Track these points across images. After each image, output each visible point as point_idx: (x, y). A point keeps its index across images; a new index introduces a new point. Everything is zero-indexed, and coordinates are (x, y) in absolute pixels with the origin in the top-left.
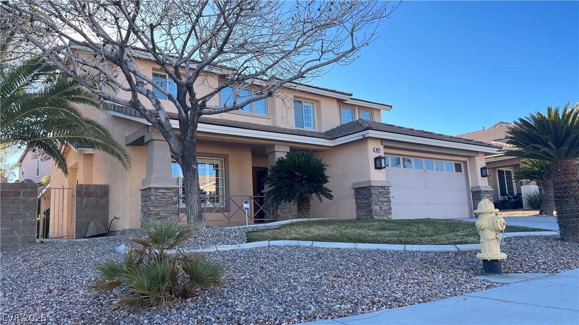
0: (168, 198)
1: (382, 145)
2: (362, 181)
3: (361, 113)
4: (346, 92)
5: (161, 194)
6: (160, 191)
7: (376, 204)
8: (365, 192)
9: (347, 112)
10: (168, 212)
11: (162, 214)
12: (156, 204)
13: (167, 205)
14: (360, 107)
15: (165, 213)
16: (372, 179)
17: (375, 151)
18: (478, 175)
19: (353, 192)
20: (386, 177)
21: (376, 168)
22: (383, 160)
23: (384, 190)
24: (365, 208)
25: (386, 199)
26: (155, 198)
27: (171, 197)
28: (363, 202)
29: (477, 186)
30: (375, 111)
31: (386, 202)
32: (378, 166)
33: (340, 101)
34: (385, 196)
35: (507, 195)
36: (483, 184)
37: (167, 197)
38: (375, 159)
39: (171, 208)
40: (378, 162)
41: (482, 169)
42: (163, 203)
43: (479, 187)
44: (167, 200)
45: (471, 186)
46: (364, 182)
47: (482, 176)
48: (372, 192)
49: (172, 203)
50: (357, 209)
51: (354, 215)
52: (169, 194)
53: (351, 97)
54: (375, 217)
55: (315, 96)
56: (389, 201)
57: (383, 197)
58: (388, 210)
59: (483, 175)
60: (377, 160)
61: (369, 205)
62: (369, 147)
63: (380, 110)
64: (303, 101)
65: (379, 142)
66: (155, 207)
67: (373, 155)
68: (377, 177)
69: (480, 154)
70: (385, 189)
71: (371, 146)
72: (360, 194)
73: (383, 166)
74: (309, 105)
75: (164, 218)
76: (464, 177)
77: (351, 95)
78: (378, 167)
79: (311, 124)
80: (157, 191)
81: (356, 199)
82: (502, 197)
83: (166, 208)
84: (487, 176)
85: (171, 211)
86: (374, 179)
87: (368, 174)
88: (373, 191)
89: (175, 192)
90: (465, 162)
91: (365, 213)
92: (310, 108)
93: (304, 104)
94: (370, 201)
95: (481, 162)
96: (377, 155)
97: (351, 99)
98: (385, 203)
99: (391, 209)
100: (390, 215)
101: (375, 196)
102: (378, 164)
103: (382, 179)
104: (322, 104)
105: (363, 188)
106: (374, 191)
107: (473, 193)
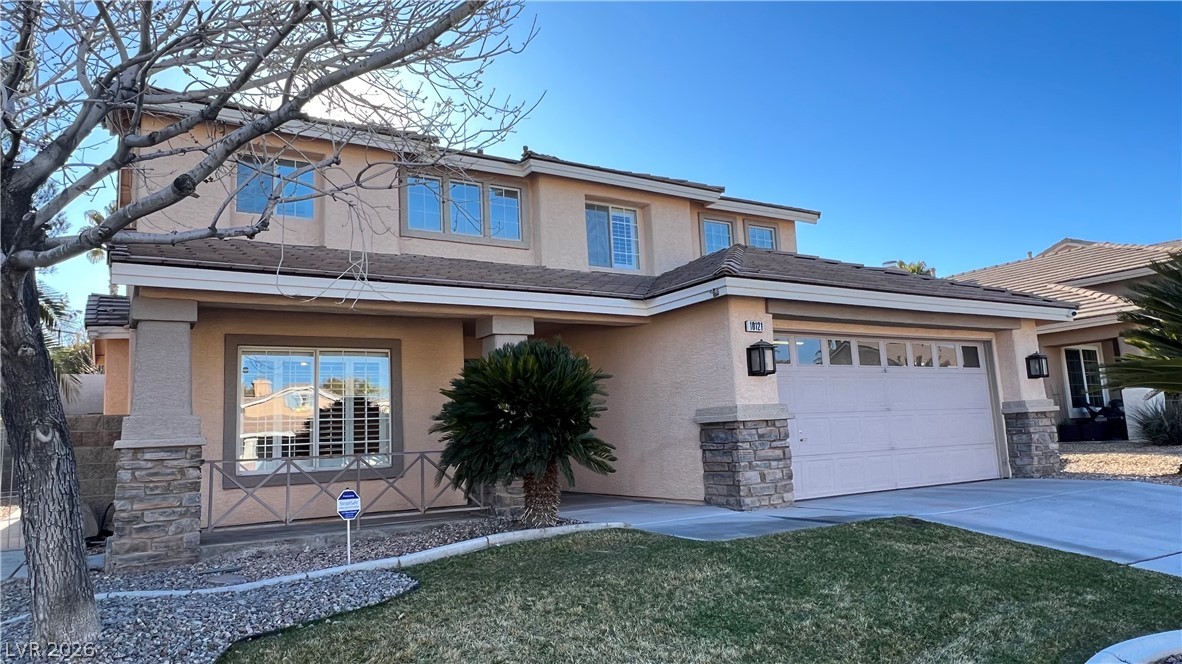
0: (173, 474)
1: (767, 312)
2: (717, 405)
3: (751, 229)
4: (709, 184)
5: (150, 465)
6: (148, 456)
7: (751, 467)
8: (723, 436)
9: (716, 229)
10: (169, 510)
11: (149, 517)
12: (134, 492)
13: (167, 490)
14: (746, 217)
15: (161, 514)
16: (740, 402)
17: (749, 329)
18: (1020, 374)
19: (696, 431)
20: (779, 396)
21: (752, 373)
22: (768, 354)
23: (774, 431)
24: (722, 476)
25: (779, 453)
26: (133, 474)
27: (182, 471)
28: (719, 459)
29: (1016, 399)
30: (780, 224)
31: (779, 460)
32: (756, 368)
33: (698, 205)
34: (774, 444)
35: (1087, 406)
36: (1034, 395)
37: (169, 471)
38: (748, 349)
39: (181, 501)
40: (755, 355)
41: (1029, 360)
42: (157, 487)
43: (1022, 404)
44: (170, 478)
45: (1002, 400)
46: (721, 410)
47: (1030, 376)
48: (740, 438)
49: (185, 485)
50: (706, 477)
51: (698, 490)
52: (175, 463)
53: (722, 194)
54: (748, 500)
55: (638, 195)
56: (786, 457)
57: (771, 448)
58: (782, 479)
59: (1033, 373)
60: (755, 352)
61: (732, 469)
62: (732, 319)
63: (793, 222)
64: (610, 206)
65: (762, 306)
66: (132, 499)
67: (742, 341)
68: (752, 397)
69: (1023, 324)
70: (774, 425)
71: (737, 316)
72: (712, 440)
73: (770, 367)
74: (625, 215)
75: (159, 526)
76: (984, 379)
77: (721, 190)
78: (756, 370)
79: (630, 256)
80: (139, 456)
81: (704, 451)
82: (1075, 409)
83: (164, 499)
84: (1043, 376)
85: (180, 506)
86: (747, 403)
87: (730, 388)
88: (743, 434)
89: (193, 457)
90: (987, 344)
91: (723, 490)
92: (628, 221)
93: (612, 213)
94: (735, 459)
95: (1026, 343)
96: (754, 339)
97: (722, 198)
98: (774, 464)
99: (790, 477)
100: (787, 491)
101: (747, 445)
102: (757, 361)
103: (767, 401)
104: (653, 212)
105: (718, 423)
106: (745, 432)
107: (1008, 417)
